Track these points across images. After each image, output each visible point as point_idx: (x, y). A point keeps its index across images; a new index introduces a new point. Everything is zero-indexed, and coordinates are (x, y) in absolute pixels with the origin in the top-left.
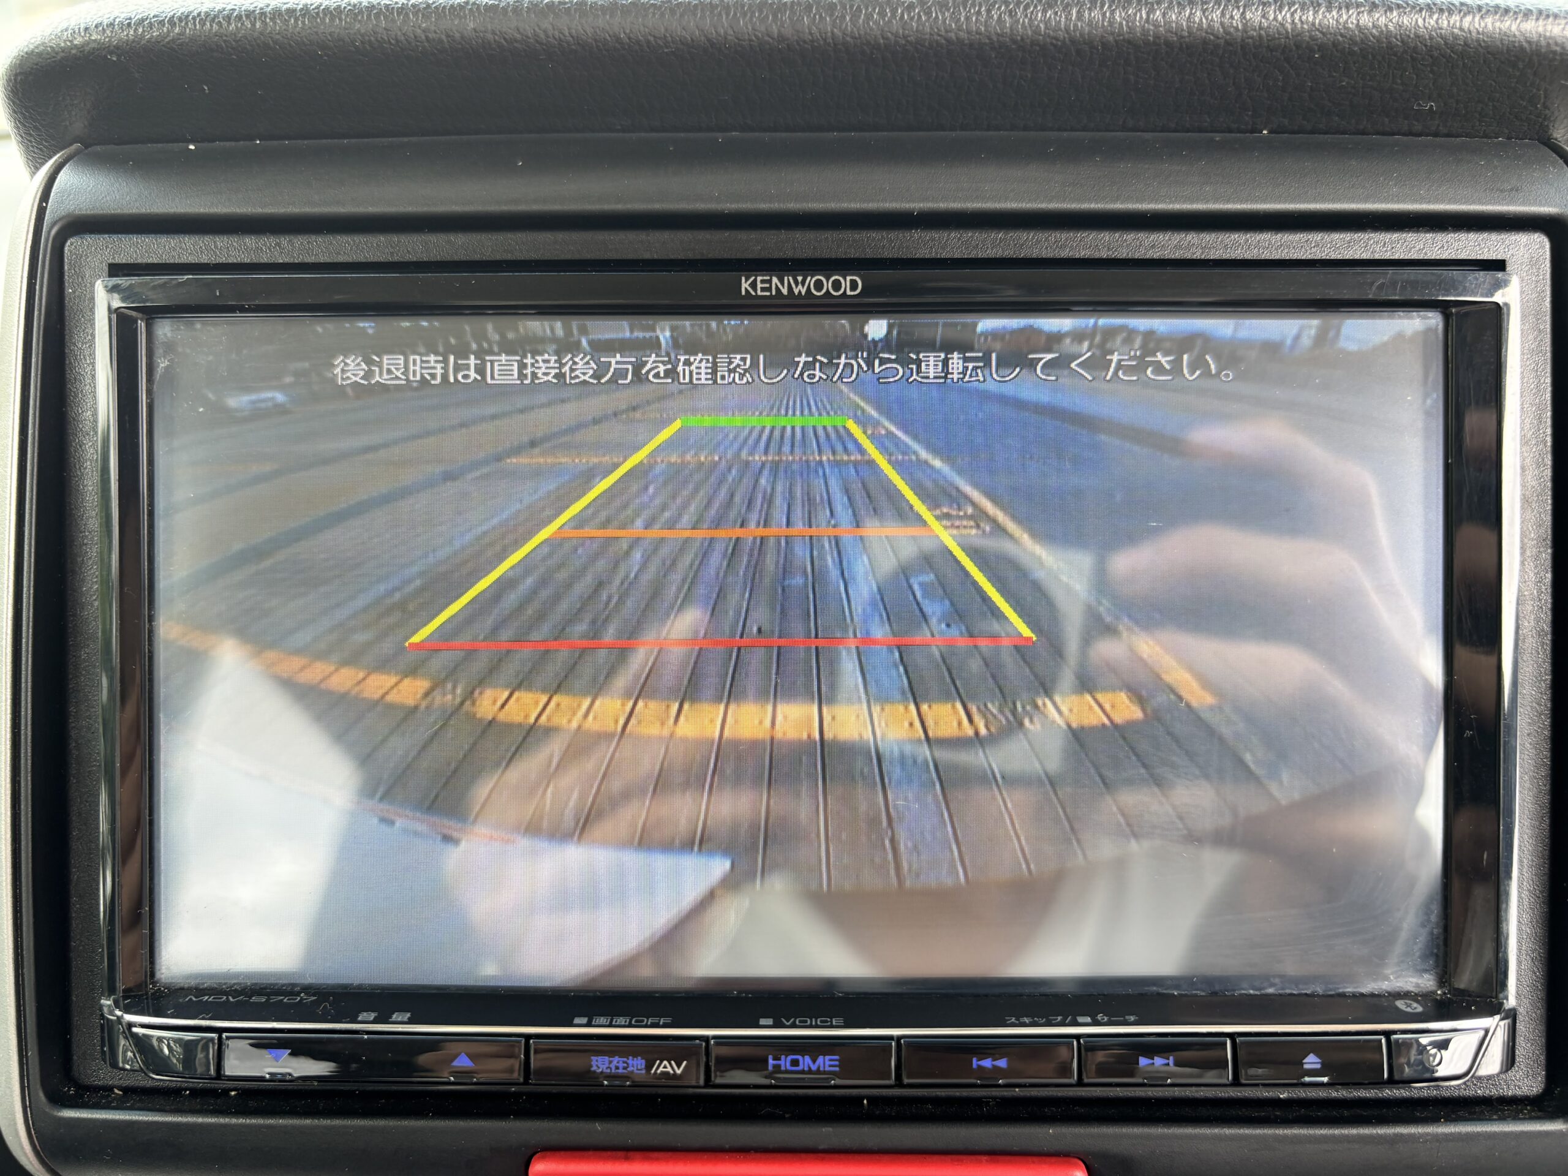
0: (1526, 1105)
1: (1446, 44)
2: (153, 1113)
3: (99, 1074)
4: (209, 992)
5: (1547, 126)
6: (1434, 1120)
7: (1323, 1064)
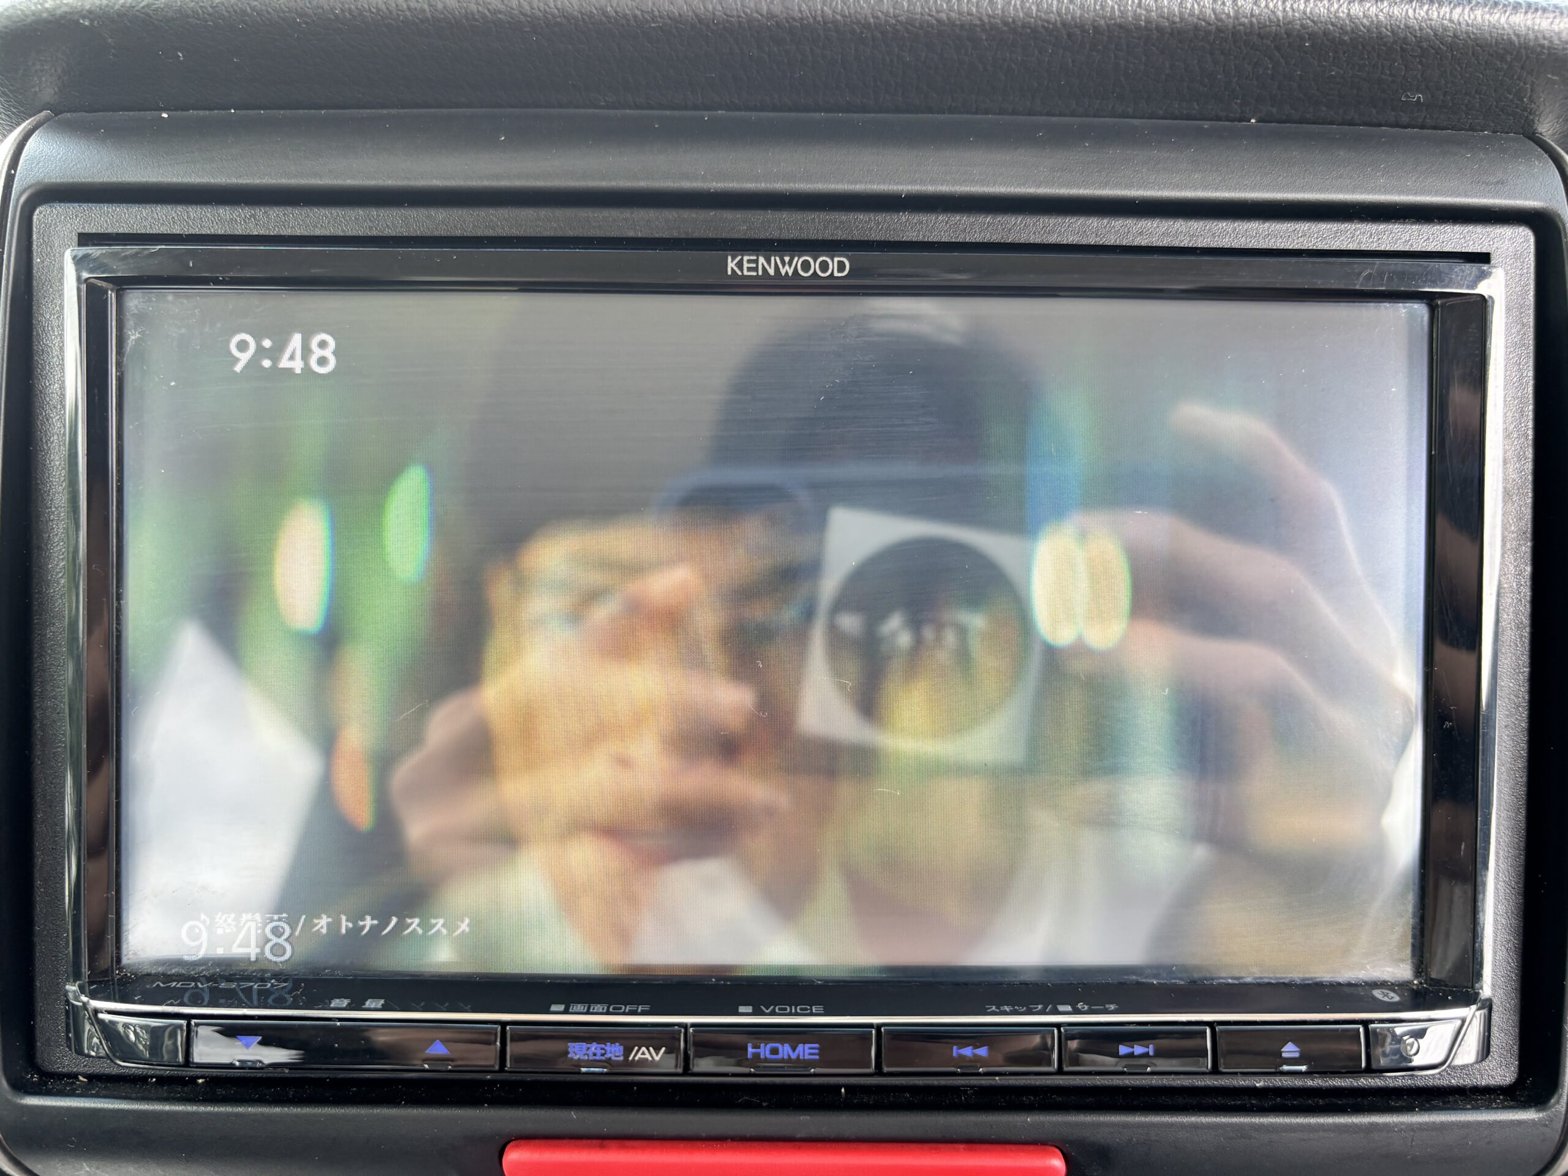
0: (1499, 1095)
1: (1436, 35)
2: (119, 1101)
3: (63, 1061)
4: (177, 978)
5: (1533, 121)
6: (1409, 1109)
7: (1301, 1053)
